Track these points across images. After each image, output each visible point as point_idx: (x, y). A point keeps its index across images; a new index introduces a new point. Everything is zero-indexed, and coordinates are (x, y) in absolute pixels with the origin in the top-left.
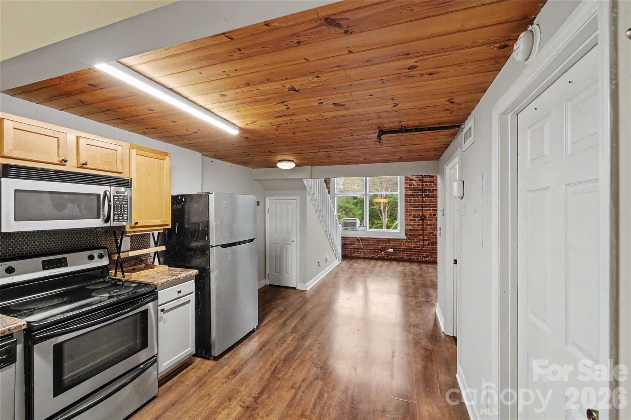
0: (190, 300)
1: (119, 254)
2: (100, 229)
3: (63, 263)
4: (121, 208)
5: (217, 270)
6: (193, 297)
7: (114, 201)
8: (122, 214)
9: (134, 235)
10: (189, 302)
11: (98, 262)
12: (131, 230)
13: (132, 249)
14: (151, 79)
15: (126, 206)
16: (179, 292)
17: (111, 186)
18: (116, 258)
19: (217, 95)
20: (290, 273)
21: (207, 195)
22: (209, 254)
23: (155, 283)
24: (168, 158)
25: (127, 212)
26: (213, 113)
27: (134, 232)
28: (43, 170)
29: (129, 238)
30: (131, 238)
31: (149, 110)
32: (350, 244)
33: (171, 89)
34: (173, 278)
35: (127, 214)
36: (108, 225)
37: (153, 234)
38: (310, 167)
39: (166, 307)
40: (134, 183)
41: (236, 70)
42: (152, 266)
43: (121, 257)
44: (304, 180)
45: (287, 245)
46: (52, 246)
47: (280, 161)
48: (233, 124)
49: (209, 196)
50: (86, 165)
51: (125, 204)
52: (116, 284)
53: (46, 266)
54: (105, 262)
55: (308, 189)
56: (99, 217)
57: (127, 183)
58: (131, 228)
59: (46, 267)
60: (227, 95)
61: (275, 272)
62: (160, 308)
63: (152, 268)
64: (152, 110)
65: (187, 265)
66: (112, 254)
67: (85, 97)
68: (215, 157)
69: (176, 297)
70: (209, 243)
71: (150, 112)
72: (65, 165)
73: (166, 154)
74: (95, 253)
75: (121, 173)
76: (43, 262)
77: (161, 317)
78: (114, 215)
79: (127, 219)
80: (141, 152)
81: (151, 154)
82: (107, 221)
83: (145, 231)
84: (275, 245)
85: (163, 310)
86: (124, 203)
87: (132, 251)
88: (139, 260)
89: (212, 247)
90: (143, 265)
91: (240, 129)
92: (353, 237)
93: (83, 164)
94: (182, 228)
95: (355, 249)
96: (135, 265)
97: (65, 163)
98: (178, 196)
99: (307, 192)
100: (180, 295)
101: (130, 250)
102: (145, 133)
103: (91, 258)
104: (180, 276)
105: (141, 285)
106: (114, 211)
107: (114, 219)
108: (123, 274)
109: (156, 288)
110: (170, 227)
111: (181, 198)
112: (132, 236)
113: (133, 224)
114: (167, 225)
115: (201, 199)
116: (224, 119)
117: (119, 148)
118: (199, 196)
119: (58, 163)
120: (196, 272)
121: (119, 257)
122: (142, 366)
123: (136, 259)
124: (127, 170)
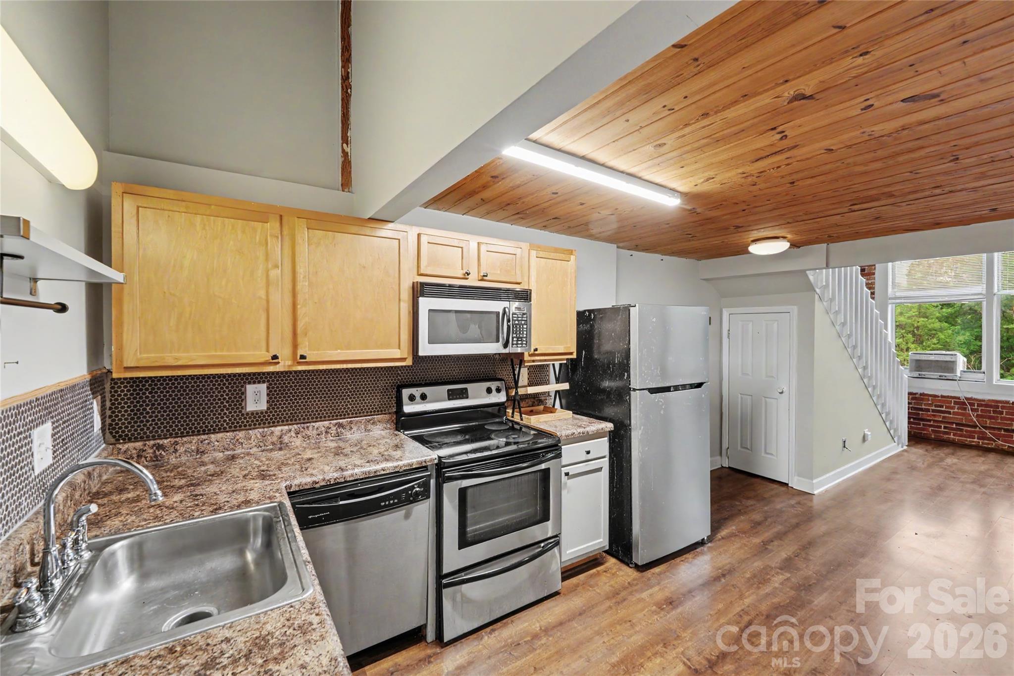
0: (602, 468)
1: (516, 389)
2: (497, 356)
3: (463, 394)
4: (520, 329)
5: (642, 427)
6: (605, 463)
7: (513, 320)
8: (521, 338)
9: (532, 366)
10: (599, 470)
11: (495, 396)
12: (530, 358)
13: (531, 384)
14: (559, 150)
15: (525, 326)
16: (588, 452)
17: (509, 301)
18: (513, 394)
19: (650, 148)
20: (774, 453)
21: (627, 309)
22: (630, 401)
23: (558, 434)
24: (573, 257)
25: (526, 334)
26: (640, 178)
27: (533, 361)
28: (450, 286)
29: (527, 369)
30: (528, 369)
31: (553, 193)
32: (933, 411)
33: (583, 158)
34: (581, 430)
35: (526, 337)
36: (506, 351)
37: (553, 365)
38: (826, 244)
39: (572, 470)
40: (534, 296)
41: (686, 97)
42: (551, 410)
43: (519, 393)
44: (808, 272)
45: (767, 399)
46: (455, 373)
47: (755, 241)
48: (671, 189)
49: (629, 310)
50: (486, 276)
51: (524, 324)
52: (514, 428)
53: (452, 395)
54: (502, 398)
55: (818, 290)
56: (498, 341)
57: (525, 296)
58: (530, 355)
59: (451, 397)
60: (665, 144)
61: (742, 447)
62: (564, 470)
63: (551, 412)
64: (557, 193)
65: (597, 413)
66: (509, 388)
67: (486, 194)
68: (637, 248)
69: (584, 459)
70: (630, 385)
71: (555, 196)
72: (467, 279)
73: (571, 252)
74: (493, 385)
75: (519, 283)
76: (449, 390)
77: (566, 484)
78: (513, 338)
79: (526, 344)
80: (542, 254)
81: (553, 255)
82: (506, 346)
83: (545, 360)
84: (742, 398)
85: (567, 474)
86: (523, 322)
87: (530, 386)
88: (537, 399)
89: (635, 390)
90: (541, 407)
91: (684, 195)
92: (942, 396)
93: (484, 276)
94: (590, 359)
95: (952, 423)
96: (533, 406)
97: (467, 277)
98: (585, 311)
99: (817, 296)
100: (590, 457)
101: (527, 384)
102: (545, 227)
103: (489, 391)
104: (588, 429)
105: (541, 433)
106: (513, 333)
107: (513, 344)
108: (521, 416)
109: (559, 441)
110: (574, 356)
111: (590, 315)
112: (530, 366)
113: (532, 350)
114: (571, 354)
115: (619, 315)
116: (656, 184)
117: (518, 251)
118: (615, 310)
119: (463, 276)
120: (609, 426)
121: (517, 393)
122: (542, 545)
123: (534, 398)
124: (526, 279)
